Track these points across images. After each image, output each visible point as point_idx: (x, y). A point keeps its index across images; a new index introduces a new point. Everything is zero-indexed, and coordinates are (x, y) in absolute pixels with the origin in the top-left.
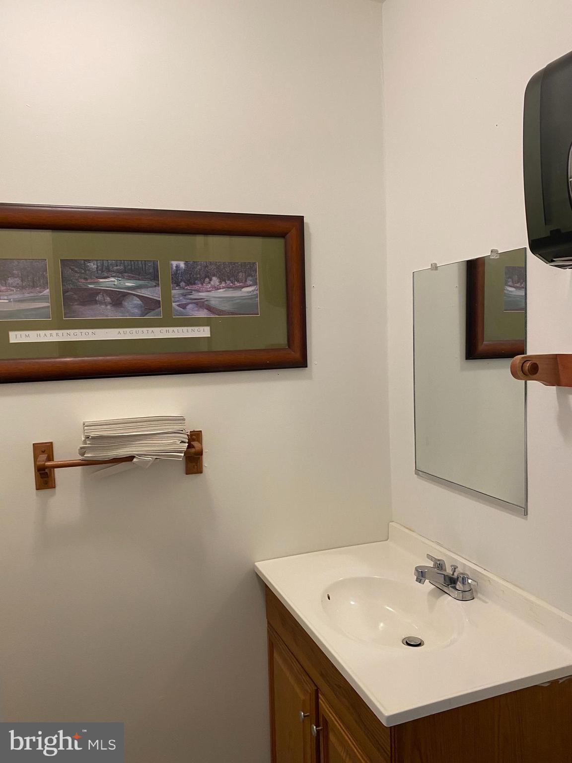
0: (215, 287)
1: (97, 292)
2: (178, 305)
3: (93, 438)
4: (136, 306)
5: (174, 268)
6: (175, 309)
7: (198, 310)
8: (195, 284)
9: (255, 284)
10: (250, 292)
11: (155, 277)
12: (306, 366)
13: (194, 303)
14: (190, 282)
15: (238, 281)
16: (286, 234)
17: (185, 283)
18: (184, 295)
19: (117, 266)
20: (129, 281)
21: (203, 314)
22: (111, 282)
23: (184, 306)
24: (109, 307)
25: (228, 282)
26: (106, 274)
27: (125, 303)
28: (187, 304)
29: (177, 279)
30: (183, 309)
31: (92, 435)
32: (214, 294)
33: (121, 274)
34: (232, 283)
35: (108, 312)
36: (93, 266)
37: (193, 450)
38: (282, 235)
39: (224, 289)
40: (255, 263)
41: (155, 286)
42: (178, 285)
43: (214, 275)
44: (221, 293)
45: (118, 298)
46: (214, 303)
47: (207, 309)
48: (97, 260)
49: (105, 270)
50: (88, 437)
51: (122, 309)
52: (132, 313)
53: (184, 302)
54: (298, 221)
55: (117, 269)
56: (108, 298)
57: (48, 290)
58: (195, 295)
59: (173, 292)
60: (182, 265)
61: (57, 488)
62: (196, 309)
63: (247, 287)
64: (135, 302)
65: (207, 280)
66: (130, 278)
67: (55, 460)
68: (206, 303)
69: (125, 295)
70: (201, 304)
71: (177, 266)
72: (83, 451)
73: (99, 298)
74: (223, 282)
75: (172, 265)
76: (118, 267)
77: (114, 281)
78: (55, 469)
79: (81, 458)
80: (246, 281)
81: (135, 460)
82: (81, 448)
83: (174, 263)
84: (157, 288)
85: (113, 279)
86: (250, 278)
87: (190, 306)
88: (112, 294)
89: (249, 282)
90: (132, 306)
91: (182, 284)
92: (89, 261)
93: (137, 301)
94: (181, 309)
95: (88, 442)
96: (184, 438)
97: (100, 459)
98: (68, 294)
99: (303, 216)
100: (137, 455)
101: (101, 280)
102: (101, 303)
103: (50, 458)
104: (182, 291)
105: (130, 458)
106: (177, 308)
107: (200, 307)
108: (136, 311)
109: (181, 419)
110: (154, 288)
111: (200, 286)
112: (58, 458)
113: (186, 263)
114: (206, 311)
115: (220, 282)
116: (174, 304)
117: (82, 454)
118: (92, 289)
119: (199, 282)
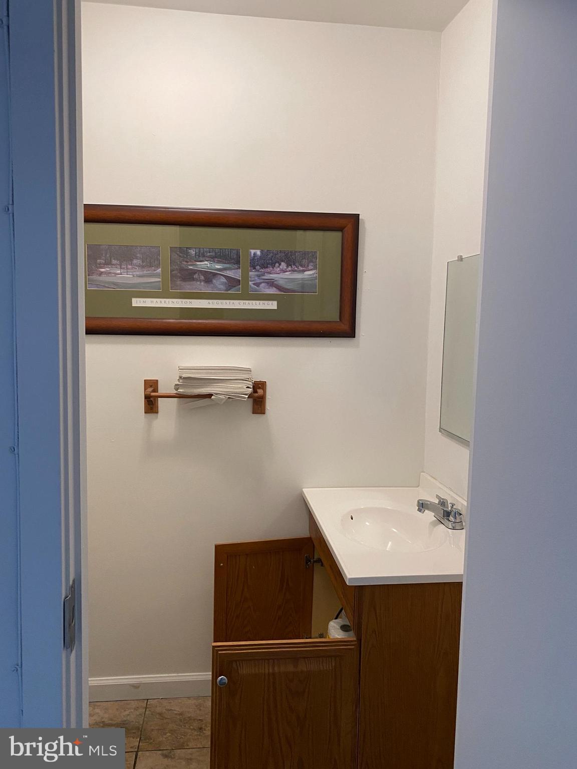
0: (283, 271)
1: (194, 272)
2: (254, 284)
3: (185, 378)
4: (223, 284)
5: (252, 255)
6: (250, 286)
7: (269, 288)
8: (267, 267)
9: (315, 268)
10: (311, 275)
11: (238, 262)
12: (354, 337)
13: (266, 282)
14: (264, 266)
15: (302, 266)
16: (343, 229)
17: (260, 266)
18: (259, 276)
19: (210, 252)
20: (218, 264)
21: (272, 291)
22: (205, 265)
23: (258, 285)
24: (202, 283)
25: (293, 267)
26: (201, 259)
27: (214, 281)
28: (261, 283)
29: (254, 263)
30: (257, 286)
31: (184, 376)
32: (282, 275)
33: (213, 259)
34: (297, 267)
35: (202, 287)
36: (192, 252)
37: (256, 395)
38: (341, 229)
39: (290, 272)
40: (315, 252)
41: (237, 269)
42: (255, 268)
43: (283, 261)
44: (288, 275)
45: (209, 277)
46: (281, 283)
47: (276, 287)
48: (195, 248)
49: (201, 256)
50: (180, 377)
51: (212, 285)
52: (220, 289)
53: (258, 281)
54: (354, 219)
55: (210, 255)
56: (202, 277)
57: (160, 269)
58: (267, 276)
59: (250, 273)
60: (258, 253)
61: (159, 414)
62: (267, 287)
63: (309, 270)
64: (222, 280)
65: (277, 265)
66: (219, 262)
67: (159, 392)
68: (275, 282)
69: (215, 275)
70: (271, 283)
71: (255, 254)
72: (177, 387)
73: (196, 276)
74: (290, 267)
75: (251, 252)
76: (211, 254)
77: (207, 264)
78: (159, 399)
79: (175, 392)
80: (308, 266)
81: (213, 397)
82: (176, 385)
83: (253, 251)
84: (239, 270)
85: (206, 263)
86: (312, 264)
87: (263, 285)
88: (205, 273)
89: (310, 267)
90: (219, 284)
91: (258, 267)
92: (190, 248)
93: (223, 280)
94: (256, 287)
95: (181, 381)
96: (249, 384)
97: (189, 394)
98: (174, 272)
99: (359, 215)
100: (214, 393)
101: (198, 263)
102: (197, 280)
103: (156, 390)
104: (257, 273)
105: (209, 396)
106: (252, 285)
107: (270, 285)
108: (222, 287)
109: (249, 370)
110: (236, 270)
111: (271, 269)
112: (162, 390)
113: (262, 252)
114: (274, 288)
115: (287, 267)
116: (250, 283)
117: (177, 390)
118: (191, 270)
119: (270, 267)
